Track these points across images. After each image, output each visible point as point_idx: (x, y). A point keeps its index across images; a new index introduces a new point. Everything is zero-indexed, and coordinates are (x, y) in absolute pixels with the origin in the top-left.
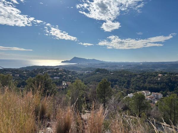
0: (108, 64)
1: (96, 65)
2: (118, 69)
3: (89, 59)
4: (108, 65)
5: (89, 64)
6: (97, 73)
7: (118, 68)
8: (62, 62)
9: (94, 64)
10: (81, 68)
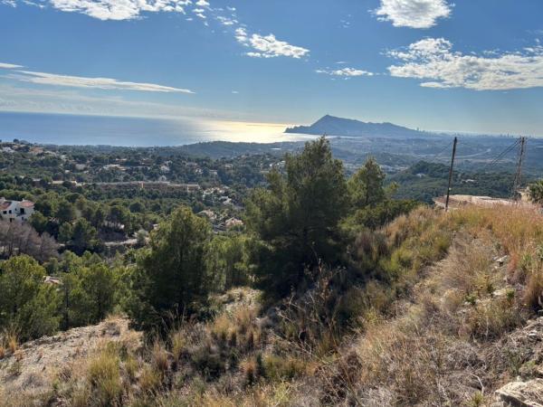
0: (439, 141)
1: (396, 144)
2: (475, 161)
3: (370, 124)
4: (440, 145)
5: (372, 141)
6: (419, 175)
7: (473, 158)
8: (288, 131)
9: (388, 140)
10: (350, 154)
